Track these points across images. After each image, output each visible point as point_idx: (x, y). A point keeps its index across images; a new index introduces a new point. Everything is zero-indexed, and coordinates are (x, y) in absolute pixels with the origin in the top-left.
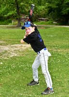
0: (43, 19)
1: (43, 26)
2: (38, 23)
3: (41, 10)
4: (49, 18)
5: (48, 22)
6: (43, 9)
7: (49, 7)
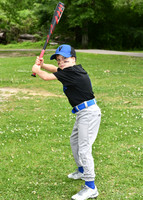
0: (29, 35)
1: (31, 52)
2: (19, 44)
3: (24, 19)
4: (42, 35)
5: (40, 42)
6: (29, 16)
7: (41, 12)
